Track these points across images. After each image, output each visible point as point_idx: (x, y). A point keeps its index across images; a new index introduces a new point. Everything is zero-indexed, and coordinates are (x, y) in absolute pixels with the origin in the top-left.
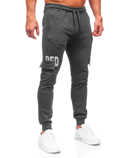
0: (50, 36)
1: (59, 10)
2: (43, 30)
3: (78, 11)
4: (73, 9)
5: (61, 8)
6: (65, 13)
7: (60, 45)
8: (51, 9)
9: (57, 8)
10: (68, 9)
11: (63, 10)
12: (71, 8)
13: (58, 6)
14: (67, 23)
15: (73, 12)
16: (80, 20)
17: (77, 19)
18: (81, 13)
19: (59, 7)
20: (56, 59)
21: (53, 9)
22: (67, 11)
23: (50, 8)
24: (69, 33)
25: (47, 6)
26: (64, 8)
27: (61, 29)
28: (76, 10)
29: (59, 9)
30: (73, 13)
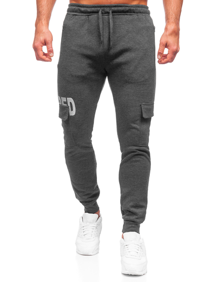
3: (111, 11)
4: (99, 9)
6: (86, 17)
11: (82, 12)
12: (96, 7)
13: (74, 7)
14: (85, 35)
20: (71, 103)
22: (89, 13)
24: (89, 53)
26: (83, 9)
27: (73, 48)
28: (107, 9)
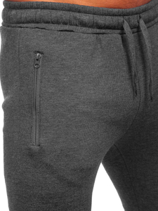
0: (37, 140)
1: (67, 27)
2: (5, 106)
3: (142, 22)
4: (121, 19)
5: (75, 18)
6: (93, 37)
7: (82, 170)
8: (33, 25)
9: (58, 23)
10: (101, 20)
11: (83, 24)
12: (114, 15)
15: (122, 29)
16: (149, 55)
17: (139, 53)
18: (153, 22)
19: (66, 15)
21: (43, 25)
22: (100, 27)
23: (28, 22)
25: (14, 12)
27: (82, 107)
28: (134, 20)
29: (65, 23)
30: (123, 33)
